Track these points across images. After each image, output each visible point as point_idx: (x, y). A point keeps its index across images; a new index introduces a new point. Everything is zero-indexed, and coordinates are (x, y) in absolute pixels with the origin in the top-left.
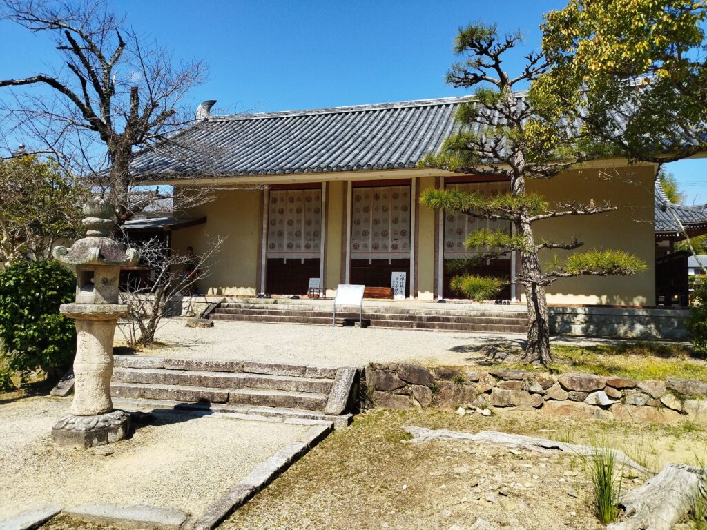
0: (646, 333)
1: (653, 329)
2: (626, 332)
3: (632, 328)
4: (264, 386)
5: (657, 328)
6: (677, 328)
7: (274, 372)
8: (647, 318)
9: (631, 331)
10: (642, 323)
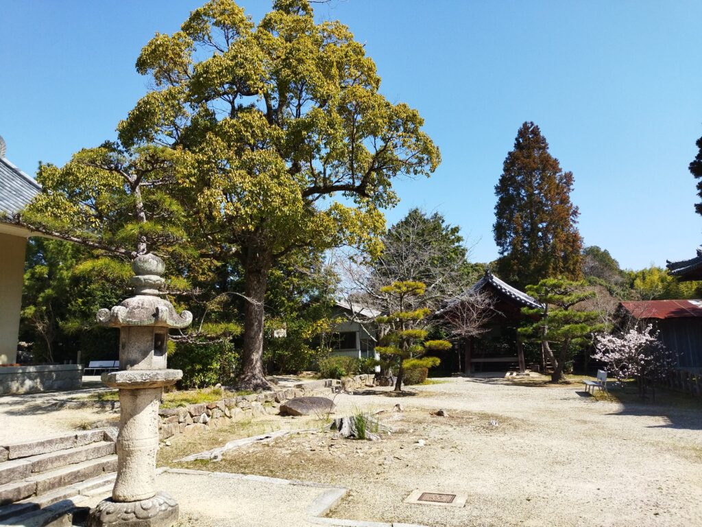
0: (33, 387)
1: (38, 383)
2: (18, 389)
3: (22, 384)
4: (55, 464)
5: (42, 382)
6: (55, 380)
7: (46, 450)
8: (36, 374)
9: (22, 387)
10: (30, 378)
